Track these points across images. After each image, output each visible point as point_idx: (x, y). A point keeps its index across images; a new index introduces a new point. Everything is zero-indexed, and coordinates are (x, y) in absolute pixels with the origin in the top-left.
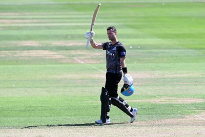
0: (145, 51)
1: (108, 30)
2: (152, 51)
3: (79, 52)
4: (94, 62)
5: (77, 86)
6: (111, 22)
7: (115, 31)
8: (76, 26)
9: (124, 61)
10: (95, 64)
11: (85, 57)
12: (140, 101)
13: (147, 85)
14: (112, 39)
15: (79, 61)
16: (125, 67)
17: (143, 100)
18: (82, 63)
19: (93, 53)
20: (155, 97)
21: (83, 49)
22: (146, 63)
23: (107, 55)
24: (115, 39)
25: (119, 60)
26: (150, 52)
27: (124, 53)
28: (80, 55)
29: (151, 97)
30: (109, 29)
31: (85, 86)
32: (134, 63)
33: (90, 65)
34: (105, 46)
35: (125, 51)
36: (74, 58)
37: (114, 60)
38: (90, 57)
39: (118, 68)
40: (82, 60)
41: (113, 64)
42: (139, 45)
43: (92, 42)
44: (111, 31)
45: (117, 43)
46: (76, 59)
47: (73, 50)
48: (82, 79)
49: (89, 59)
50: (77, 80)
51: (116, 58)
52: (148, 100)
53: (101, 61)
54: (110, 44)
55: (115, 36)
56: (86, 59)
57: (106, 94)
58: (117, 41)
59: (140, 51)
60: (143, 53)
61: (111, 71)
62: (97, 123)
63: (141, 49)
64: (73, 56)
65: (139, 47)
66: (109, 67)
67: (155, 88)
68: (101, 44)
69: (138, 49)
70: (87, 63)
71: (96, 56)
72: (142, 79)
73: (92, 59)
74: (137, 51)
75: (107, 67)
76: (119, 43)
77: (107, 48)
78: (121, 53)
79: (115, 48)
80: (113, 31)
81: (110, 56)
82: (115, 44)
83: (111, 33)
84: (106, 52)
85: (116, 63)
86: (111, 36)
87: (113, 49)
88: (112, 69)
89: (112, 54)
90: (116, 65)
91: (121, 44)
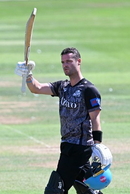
0: (123, 97)
1: (63, 54)
7: (77, 57)
9: (98, 117)
10: (19, 124)
16: (100, 129)
19: (15, 102)
22: (126, 122)
23: (61, 108)
24: (77, 73)
27: (98, 100)
30: (66, 52)
33: (9, 127)
34: (56, 89)
37: (77, 118)
38: (9, 111)
39: (85, 133)
41: (76, 126)
42: (111, 86)
44: (69, 57)
45: (82, 82)
49: (8, 114)
51: (81, 112)
53: (33, 118)
54: (66, 84)
55: (78, 68)
56: (2, 114)
57: (60, 187)
58: (82, 78)
59: (114, 97)
60: (119, 101)
61: (71, 140)
63: (114, 93)
65: (111, 90)
66: (68, 131)
68: (48, 85)
71: (21, 108)
75: (63, 131)
76: (86, 82)
77: (60, 92)
78: (91, 100)
79: (79, 91)
80: (73, 57)
81: (68, 109)
82: (78, 84)
83: (68, 61)
84: (60, 101)
85: (82, 124)
86: (69, 66)
87: (74, 94)
88: (74, 135)
89: (74, 105)
90: (82, 128)
91: (89, 83)
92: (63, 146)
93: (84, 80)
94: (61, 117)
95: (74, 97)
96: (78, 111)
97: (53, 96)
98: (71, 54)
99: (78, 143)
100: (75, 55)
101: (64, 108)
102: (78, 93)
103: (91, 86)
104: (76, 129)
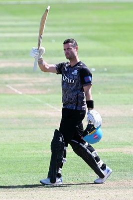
0: (114, 75)
1: (64, 43)
2: (126, 75)
3: (16, 77)
4: (37, 92)
5: (12, 129)
6: (63, 31)
7: (75, 45)
8: (11, 38)
9: (90, 91)
10: (39, 94)
11: (24, 85)
12: (107, 150)
13: (117, 127)
14: (71, 57)
15: (16, 91)
16: (91, 99)
17: (112, 150)
18: (20, 93)
19: (36, 78)
20: (130, 144)
21: (22, 73)
22: (116, 93)
23: (63, 82)
24: (75, 57)
25: (82, 90)
26: (122, 77)
27: (90, 78)
28: (16, 82)
29: (123, 144)
30: (67, 42)
31: (24, 129)
32: (98, 93)
33: (31, 96)
34: (60, 69)
35: (91, 76)
36: (7, 86)
37: (74, 90)
38: (31, 84)
39: (79, 101)
40: (20, 89)
41: (73, 96)
42: (106, 67)
43: (40, 62)
44: (69, 46)
45: (78, 64)
46: (11, 87)
47: (5, 73)
48: (19, 118)
49: (31, 87)
50: (12, 118)
51: (77, 86)
52: (119, 150)
53: (49, 90)
54: (67, 65)
55: (76, 54)
56: (26, 87)
58: (78, 61)
59: (108, 75)
60: (112, 78)
61: (69, 107)
62: (43, 184)
63: (108, 72)
64: (7, 83)
65: (106, 70)
66: (67, 100)
67: (130, 131)
68: (54, 66)
69: (103, 72)
70: (27, 94)
71: (40, 83)
72: (110, 117)
73: (35, 87)
74: (103, 75)
75: (64, 100)
76: (81, 64)
77: (63, 71)
78: (85, 78)
79: (76, 71)
80: (72, 46)
81: (68, 84)
82: (76, 65)
83: (69, 49)
84: (62, 78)
85: (77, 94)
86: (69, 52)
87: (73, 73)
88: (71, 103)
89: (72, 81)
90: (77, 98)
91: (84, 65)
92: (64, 111)
93: (80, 62)
94: (63, 90)
95: (73, 75)
96: (75, 85)
97: (58, 74)
98: (70, 43)
99: (74, 109)
100: (73, 44)
101: (65, 83)
102: (75, 72)
103: (85, 67)
104: (73, 99)
